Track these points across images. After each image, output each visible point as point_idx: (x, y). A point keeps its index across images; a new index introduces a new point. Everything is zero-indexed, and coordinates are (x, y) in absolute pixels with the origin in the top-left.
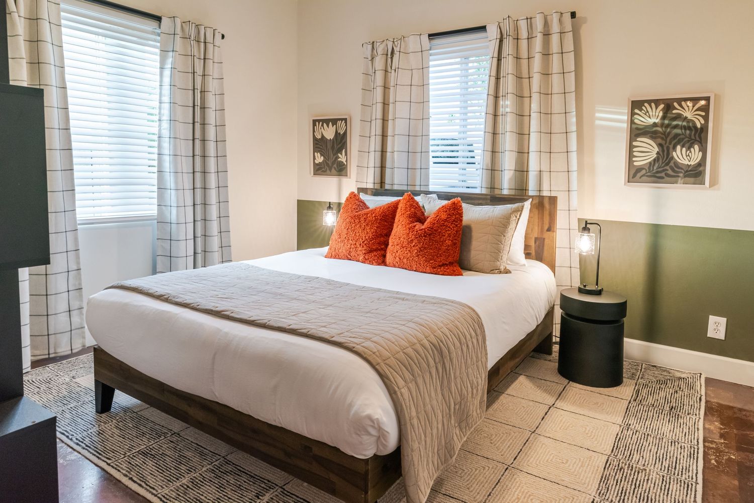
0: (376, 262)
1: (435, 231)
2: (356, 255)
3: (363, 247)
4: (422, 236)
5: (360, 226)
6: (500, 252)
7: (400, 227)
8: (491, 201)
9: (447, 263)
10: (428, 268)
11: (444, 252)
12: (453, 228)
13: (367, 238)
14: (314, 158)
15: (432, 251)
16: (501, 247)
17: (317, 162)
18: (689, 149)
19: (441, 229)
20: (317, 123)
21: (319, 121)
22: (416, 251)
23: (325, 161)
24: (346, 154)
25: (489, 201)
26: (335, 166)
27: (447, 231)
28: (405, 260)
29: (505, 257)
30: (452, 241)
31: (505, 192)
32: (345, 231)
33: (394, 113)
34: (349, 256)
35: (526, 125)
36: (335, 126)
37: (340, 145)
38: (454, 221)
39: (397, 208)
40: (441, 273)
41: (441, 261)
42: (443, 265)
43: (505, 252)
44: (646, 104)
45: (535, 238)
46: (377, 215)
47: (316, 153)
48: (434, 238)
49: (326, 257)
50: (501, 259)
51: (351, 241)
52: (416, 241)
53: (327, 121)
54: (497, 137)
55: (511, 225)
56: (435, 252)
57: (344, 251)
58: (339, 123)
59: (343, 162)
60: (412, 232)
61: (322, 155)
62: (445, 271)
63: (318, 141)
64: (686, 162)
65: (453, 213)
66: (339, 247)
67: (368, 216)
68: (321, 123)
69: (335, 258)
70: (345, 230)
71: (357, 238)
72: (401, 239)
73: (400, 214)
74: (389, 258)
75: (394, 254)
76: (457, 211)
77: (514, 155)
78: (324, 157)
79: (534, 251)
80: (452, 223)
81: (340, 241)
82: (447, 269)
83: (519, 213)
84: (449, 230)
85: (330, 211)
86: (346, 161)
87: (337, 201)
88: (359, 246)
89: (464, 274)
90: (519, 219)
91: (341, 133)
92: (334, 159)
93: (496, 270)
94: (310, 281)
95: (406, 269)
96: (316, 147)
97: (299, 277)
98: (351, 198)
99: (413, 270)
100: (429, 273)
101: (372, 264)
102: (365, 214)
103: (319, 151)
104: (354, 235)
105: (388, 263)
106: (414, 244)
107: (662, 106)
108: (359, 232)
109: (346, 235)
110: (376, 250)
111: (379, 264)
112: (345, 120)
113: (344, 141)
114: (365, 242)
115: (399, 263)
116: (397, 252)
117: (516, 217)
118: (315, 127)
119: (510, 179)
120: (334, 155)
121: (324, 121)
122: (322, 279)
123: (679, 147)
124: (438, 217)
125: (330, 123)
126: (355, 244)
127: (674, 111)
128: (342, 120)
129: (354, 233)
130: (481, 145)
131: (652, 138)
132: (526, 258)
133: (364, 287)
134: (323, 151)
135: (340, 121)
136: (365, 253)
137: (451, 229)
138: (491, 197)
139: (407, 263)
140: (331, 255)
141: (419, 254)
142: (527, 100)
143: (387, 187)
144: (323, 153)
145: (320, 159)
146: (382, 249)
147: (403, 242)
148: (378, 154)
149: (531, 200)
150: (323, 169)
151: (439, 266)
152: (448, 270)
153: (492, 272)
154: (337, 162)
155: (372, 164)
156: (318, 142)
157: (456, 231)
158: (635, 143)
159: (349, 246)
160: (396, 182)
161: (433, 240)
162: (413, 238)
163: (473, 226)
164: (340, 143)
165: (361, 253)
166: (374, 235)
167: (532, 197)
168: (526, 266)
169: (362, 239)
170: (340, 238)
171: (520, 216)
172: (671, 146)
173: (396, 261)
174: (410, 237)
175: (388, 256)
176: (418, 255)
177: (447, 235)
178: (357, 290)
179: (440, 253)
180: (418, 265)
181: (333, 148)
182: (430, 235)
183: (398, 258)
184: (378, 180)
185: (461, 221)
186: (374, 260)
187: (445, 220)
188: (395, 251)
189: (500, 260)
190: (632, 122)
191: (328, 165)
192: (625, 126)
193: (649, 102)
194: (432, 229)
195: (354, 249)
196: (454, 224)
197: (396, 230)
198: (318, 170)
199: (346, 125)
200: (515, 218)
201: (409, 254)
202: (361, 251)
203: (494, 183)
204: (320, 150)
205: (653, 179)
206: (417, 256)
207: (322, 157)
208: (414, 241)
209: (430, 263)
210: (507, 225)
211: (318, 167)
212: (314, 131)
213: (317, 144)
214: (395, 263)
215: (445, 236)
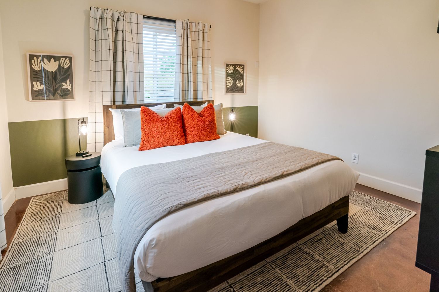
14: (32, 86)
17: (35, 89)
18: (240, 81)
20: (35, 58)
21: (37, 56)
23: (47, 88)
24: (71, 83)
26: (58, 92)
36: (58, 61)
37: (64, 77)
44: (229, 65)
47: (34, 83)
53: (48, 57)
58: (62, 60)
59: (67, 89)
61: (42, 84)
63: (36, 72)
64: (240, 86)
68: (40, 58)
78: (45, 85)
86: (72, 88)
87: (61, 118)
91: (65, 68)
92: (57, 87)
96: (35, 77)
101: (182, 144)
103: (38, 81)
107: (233, 66)
112: (70, 58)
113: (69, 73)
118: (33, 61)
120: (57, 84)
121: (44, 57)
123: (238, 81)
125: (52, 59)
127: (236, 69)
128: (66, 57)
131: (231, 77)
135: (64, 58)
144: (43, 82)
145: (39, 87)
150: (44, 95)
154: (61, 89)
158: (227, 79)
164: (64, 75)
172: (236, 80)
181: (55, 78)
190: (226, 72)
191: (50, 91)
192: (225, 73)
193: (230, 65)
199: (71, 62)
205: (232, 92)
207: (43, 86)
211: (37, 93)
212: (31, 64)
213: (35, 75)
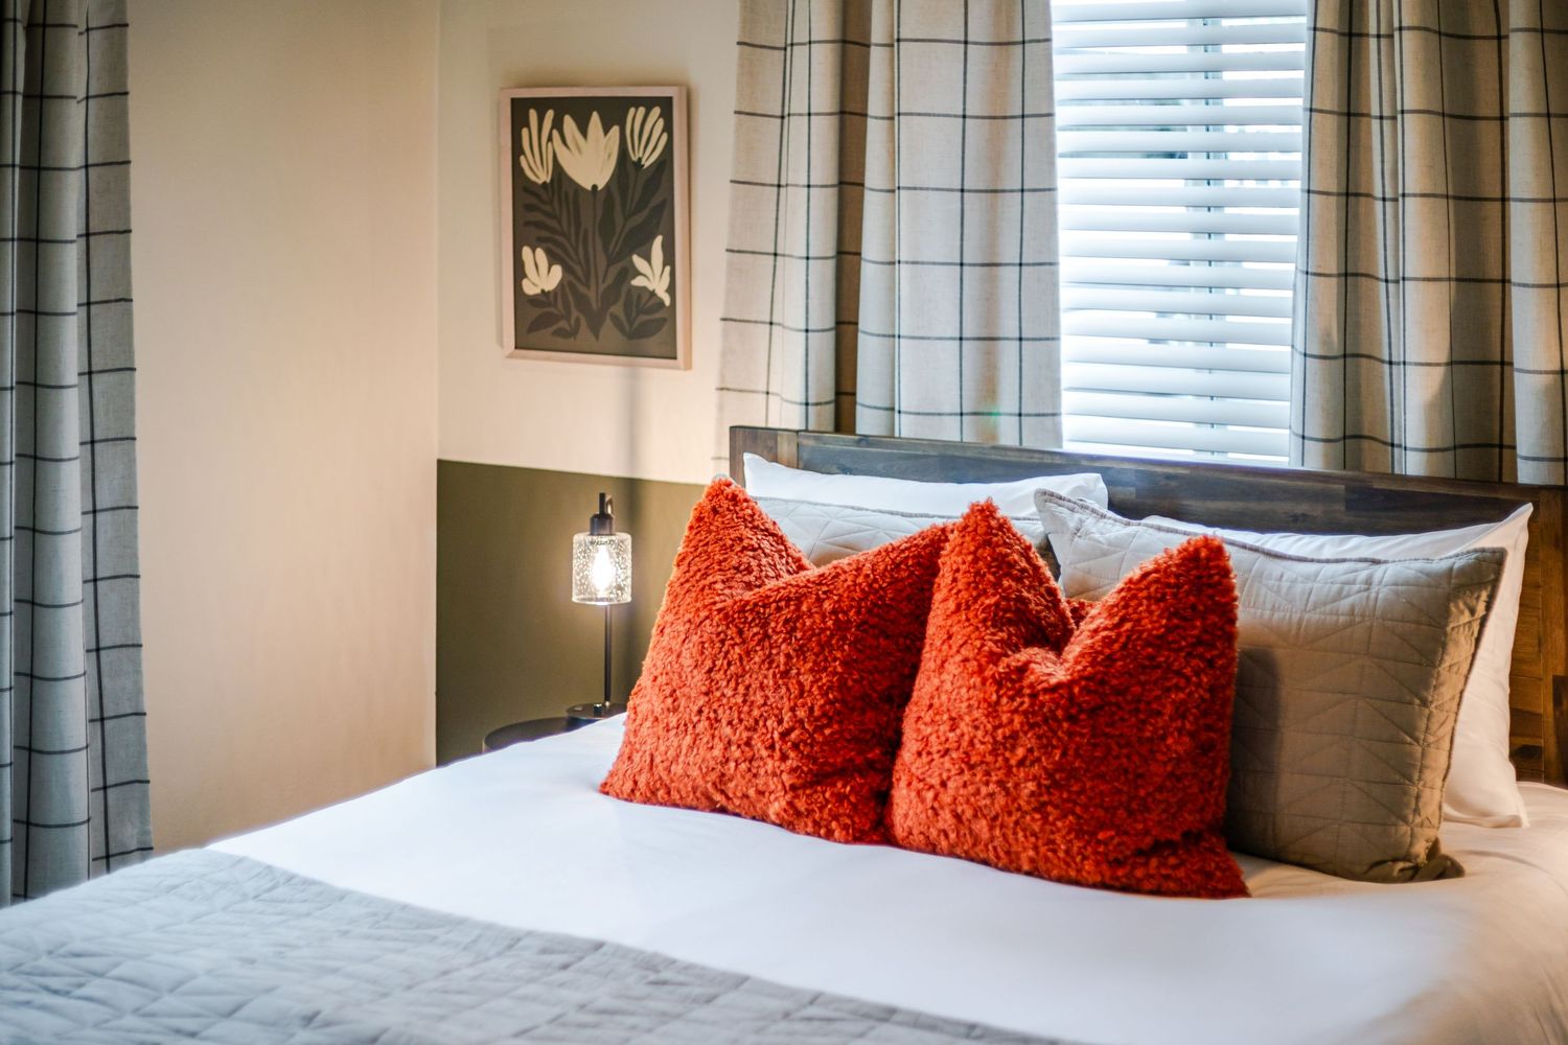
0: (845, 827)
1: (1117, 692)
2: (752, 792)
3: (784, 757)
4: (1055, 718)
5: (769, 660)
6: (1410, 779)
7: (952, 667)
8: (1350, 505)
9: (1176, 837)
10: (1088, 865)
11: (1160, 789)
12: (1197, 673)
13: (801, 713)
14: (520, 273)
15: (1102, 787)
16: (1411, 755)
17: (530, 289)
19: (1142, 684)
20: (533, 115)
21: (542, 105)
22: (1031, 786)
23: (570, 284)
24: (669, 259)
25: (1340, 507)
26: (617, 309)
27: (1168, 690)
28: (981, 826)
29: (1431, 799)
30: (1191, 735)
31: (1413, 464)
32: (698, 680)
33: (893, 92)
34: (718, 797)
35: (1490, 160)
36: (615, 130)
37: (638, 219)
38: (1200, 642)
39: (934, 571)
40: (1147, 886)
41: (1146, 832)
42: (1157, 848)
43: (1433, 777)
45: (1556, 679)
46: (845, 604)
47: (526, 251)
48: (1112, 725)
49: (605, 789)
50: (1416, 811)
51: (728, 730)
52: (1028, 741)
53: (580, 109)
54: (1362, 210)
55: (1451, 648)
56: (1119, 792)
57: (695, 772)
58: (635, 116)
59: (653, 294)
60: (1012, 699)
61: (553, 258)
62: (1167, 877)
63: (538, 196)
65: (1194, 607)
66: (671, 753)
67: (804, 608)
68: (550, 114)
69: (650, 798)
70: (699, 676)
71: (756, 713)
72: (964, 727)
73: (951, 605)
74: (905, 806)
75: (930, 795)
76: (1211, 597)
77: (1441, 295)
78: (567, 269)
79: (1552, 741)
80: (1189, 655)
81: (673, 723)
82: (1175, 867)
83: (1484, 595)
84: (1178, 688)
85: (605, 539)
86: (671, 290)
88: (764, 753)
89: (1251, 883)
90: (1484, 621)
91: (647, 164)
92: (610, 280)
93: (1395, 860)
94: (565, 967)
95: (985, 862)
96: (528, 223)
97: (513, 941)
98: (715, 511)
99: (1018, 870)
100: (1094, 886)
101: (829, 836)
102: (788, 600)
103: (541, 240)
104: (739, 700)
105: (899, 832)
106: (1020, 752)
108: (762, 687)
109: (702, 700)
110: (842, 773)
111: (858, 837)
112: (666, 104)
113: (656, 200)
114: (793, 736)
115: (953, 836)
116: (944, 784)
117: (1472, 612)
118: (525, 132)
119: (1432, 407)
120: (611, 262)
121: (562, 106)
122: (622, 952)
124: (1128, 626)
125: (595, 117)
126: (748, 743)
128: (648, 103)
129: (741, 689)
130: (1294, 239)
132: (1521, 776)
133: (815, 999)
134: (561, 239)
135: (642, 110)
136: (793, 788)
137: (1188, 679)
138: (1349, 490)
139: (992, 839)
140: (629, 785)
141: (1045, 798)
142: (1485, 52)
143: (867, 422)
144: (559, 251)
145: (544, 277)
146: (871, 764)
147: (971, 743)
148: (824, 273)
149: (1527, 510)
150: (563, 324)
151: (1140, 853)
152: (1181, 873)
153: (1376, 871)
154: (629, 291)
155: (792, 312)
156: (534, 201)
157: (1212, 690)
159: (717, 752)
160: (906, 401)
161: (1107, 735)
162: (1017, 724)
163: (1280, 653)
164: (638, 210)
165: (773, 783)
166: (829, 702)
167: (1531, 493)
168: (1525, 821)
169: (780, 722)
170: (675, 710)
171: (1489, 607)
173: (941, 825)
174: (1005, 718)
175: (903, 798)
176: (1044, 804)
177: (1168, 710)
178: (786, 1015)
179: (1142, 793)
180: (1043, 849)
181: (606, 226)
182: (1093, 712)
183: (946, 815)
184: (824, 388)
185: (1230, 637)
186: (836, 818)
187: (1160, 642)
188: (935, 781)
189: (1411, 817)
191: (582, 303)
194: (1102, 683)
195: (743, 766)
196: (1201, 657)
197: (936, 682)
198: (536, 326)
199: (668, 128)
200: (1466, 617)
201: (1001, 800)
202: (775, 775)
203: (1359, 411)
204: (544, 234)
206: (1036, 810)
207: (557, 270)
208: (1023, 739)
209: (1099, 843)
210: (1435, 652)
211: (537, 312)
212: (517, 150)
213: (529, 208)
214: (933, 833)
215: (1160, 714)
